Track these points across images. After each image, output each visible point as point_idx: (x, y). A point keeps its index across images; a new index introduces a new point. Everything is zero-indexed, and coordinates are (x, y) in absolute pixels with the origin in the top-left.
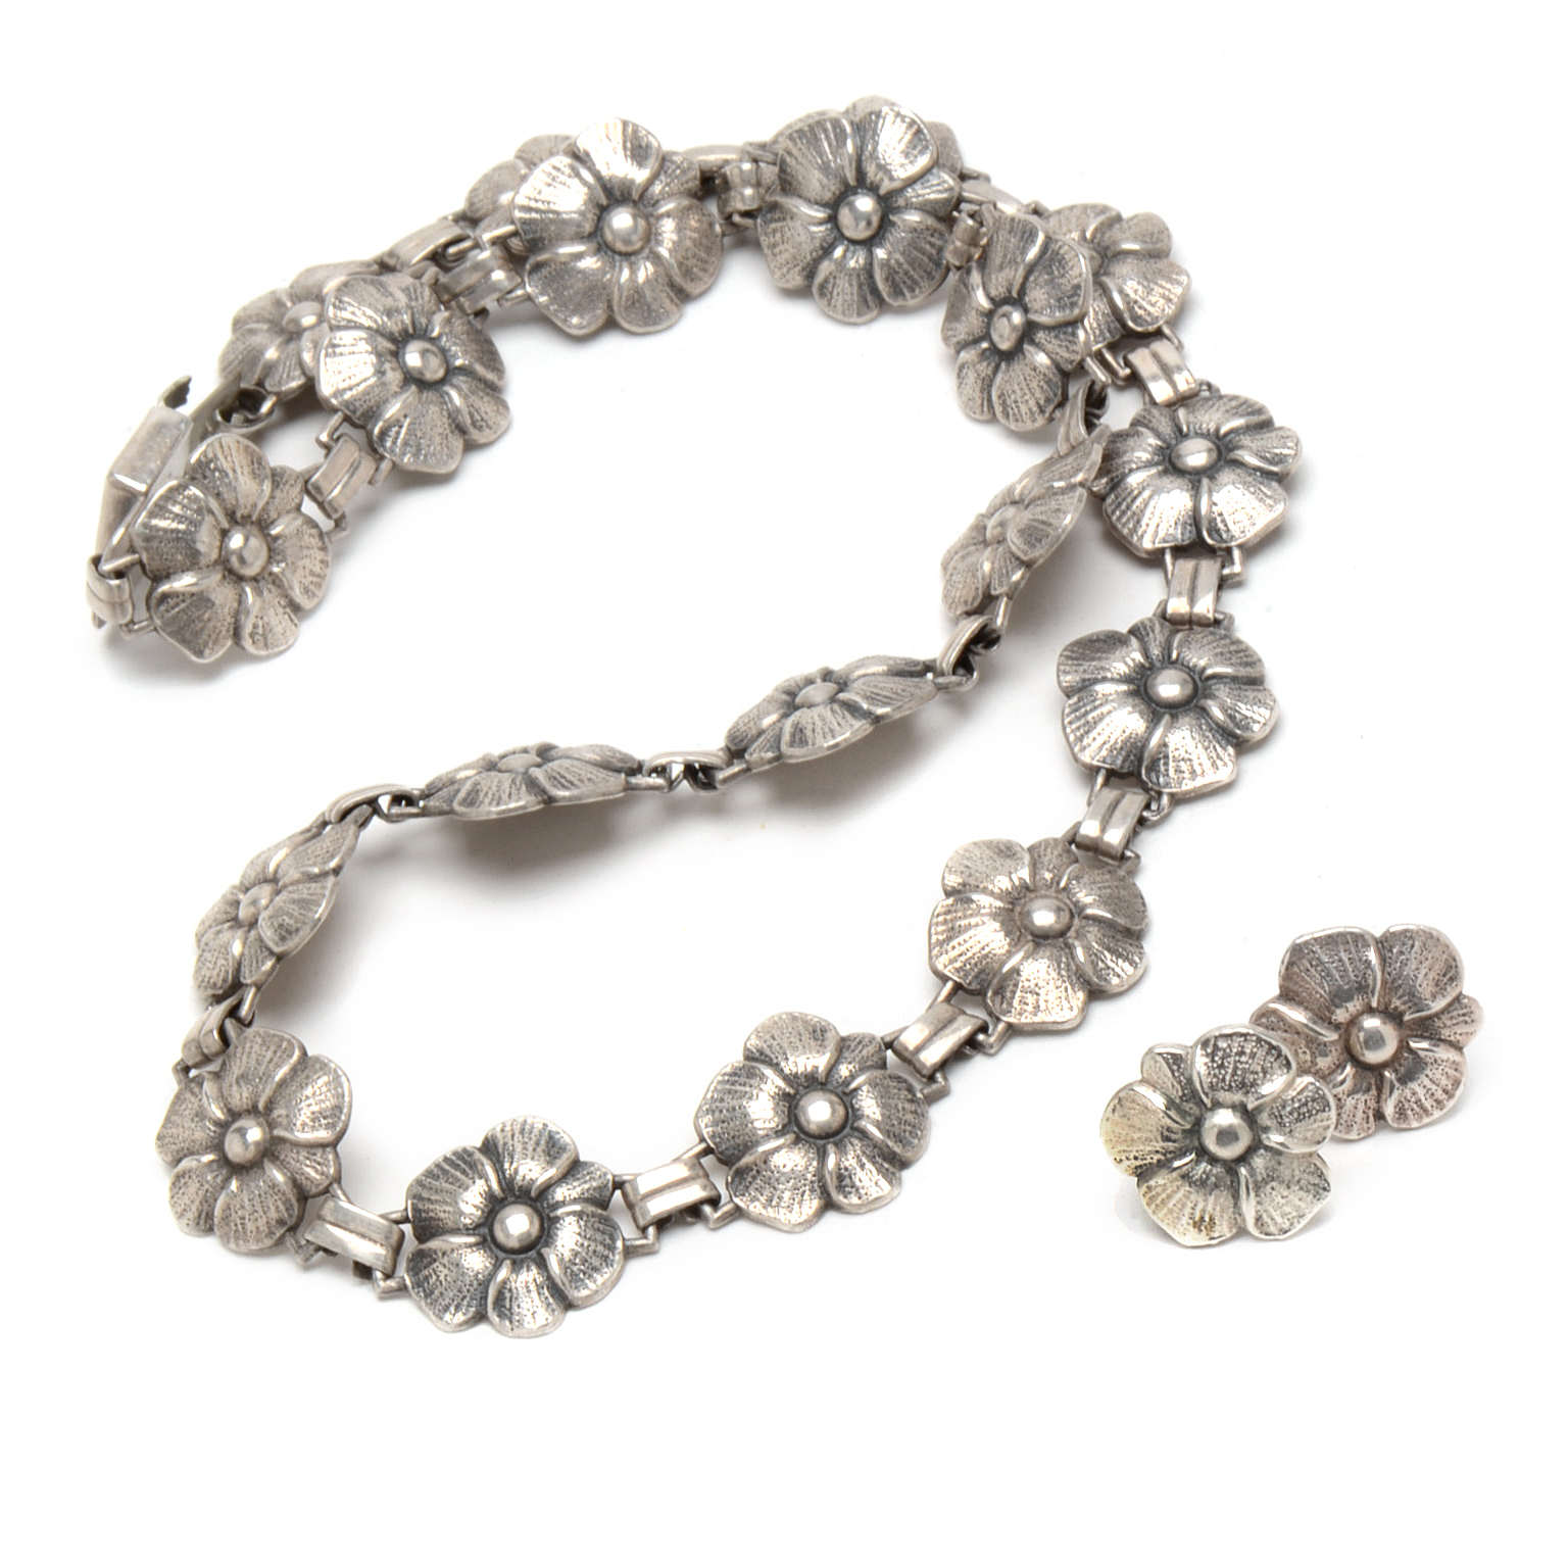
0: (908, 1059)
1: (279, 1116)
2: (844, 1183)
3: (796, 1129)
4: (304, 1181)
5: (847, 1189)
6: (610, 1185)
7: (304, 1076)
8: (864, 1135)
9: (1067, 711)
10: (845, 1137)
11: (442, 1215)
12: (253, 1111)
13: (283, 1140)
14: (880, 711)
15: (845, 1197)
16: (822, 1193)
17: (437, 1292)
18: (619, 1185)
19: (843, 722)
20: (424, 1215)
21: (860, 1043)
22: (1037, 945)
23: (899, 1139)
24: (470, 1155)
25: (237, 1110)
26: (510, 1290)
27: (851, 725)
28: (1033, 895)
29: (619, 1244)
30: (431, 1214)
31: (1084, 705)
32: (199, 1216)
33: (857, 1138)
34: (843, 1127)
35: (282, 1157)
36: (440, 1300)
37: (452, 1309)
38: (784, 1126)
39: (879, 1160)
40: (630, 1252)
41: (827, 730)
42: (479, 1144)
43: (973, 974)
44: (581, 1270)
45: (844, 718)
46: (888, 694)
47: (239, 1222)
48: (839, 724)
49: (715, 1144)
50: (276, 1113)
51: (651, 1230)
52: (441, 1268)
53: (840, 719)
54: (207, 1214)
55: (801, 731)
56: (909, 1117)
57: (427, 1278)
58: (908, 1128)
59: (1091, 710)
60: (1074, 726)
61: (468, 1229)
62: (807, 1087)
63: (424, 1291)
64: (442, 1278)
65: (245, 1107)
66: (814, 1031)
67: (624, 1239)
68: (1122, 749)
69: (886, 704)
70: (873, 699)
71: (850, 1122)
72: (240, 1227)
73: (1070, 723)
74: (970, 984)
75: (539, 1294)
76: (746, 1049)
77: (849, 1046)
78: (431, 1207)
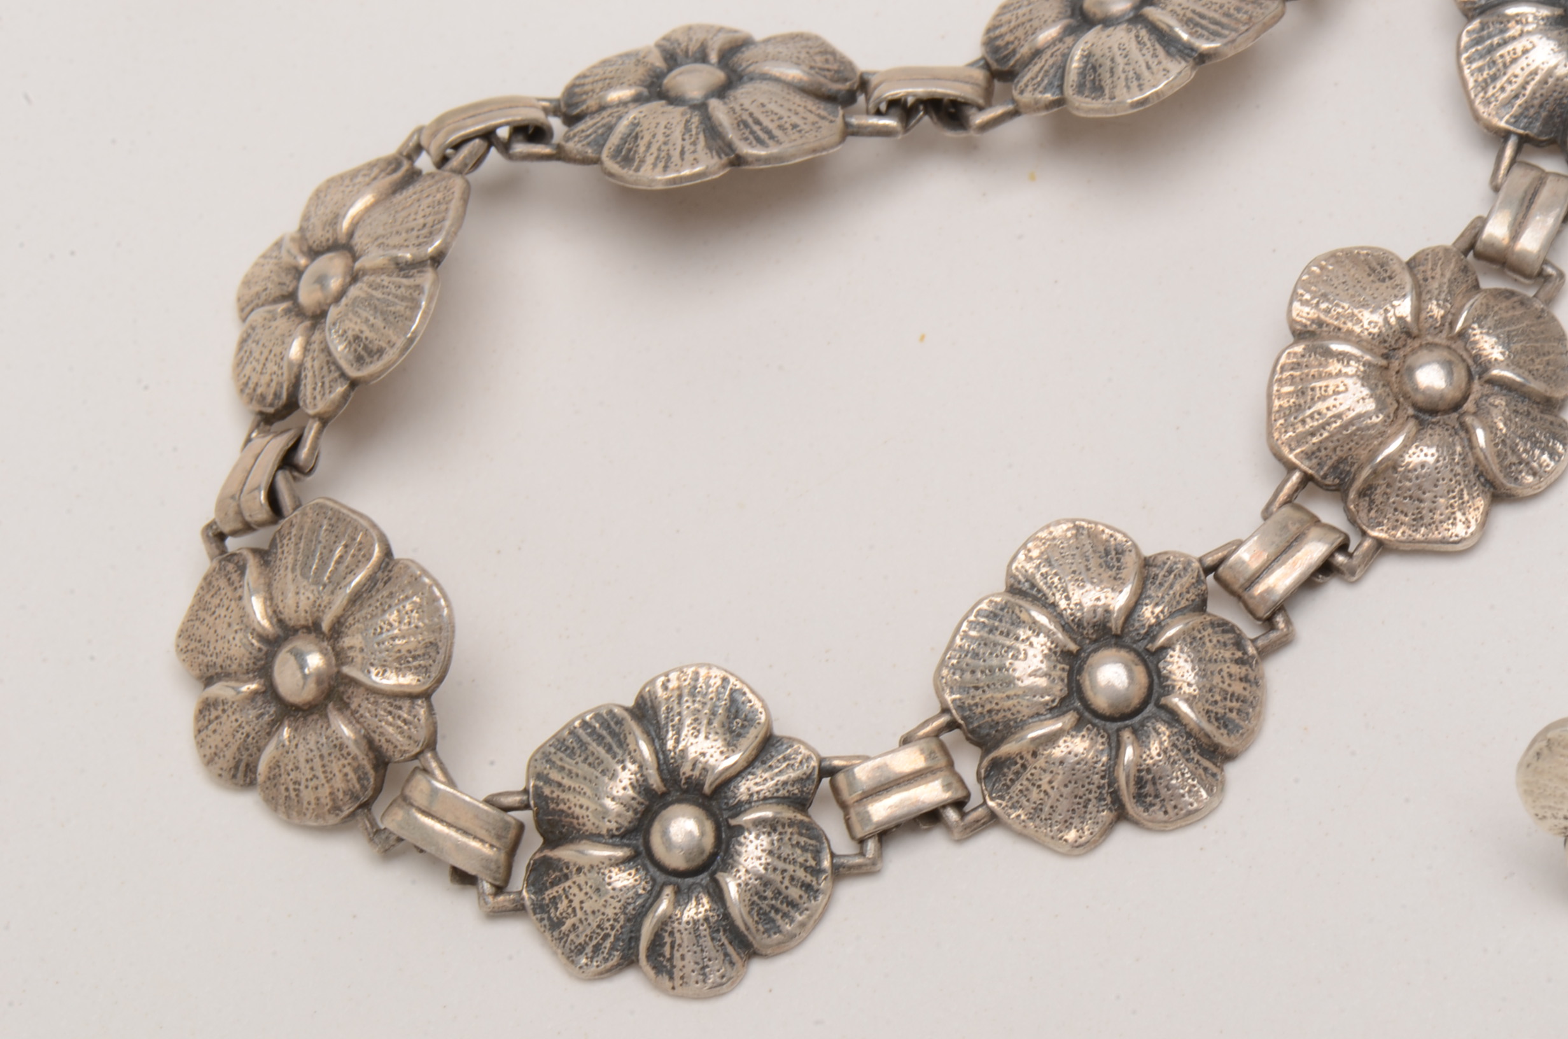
0: (1238, 593)
1: (351, 648)
2: (1144, 791)
3: (1078, 704)
4: (385, 746)
5: (1149, 799)
6: (816, 772)
7: (385, 593)
8: (1173, 717)
9: (1465, 39)
10: (1148, 718)
11: (577, 811)
12: (313, 628)
13: (353, 682)
14: (1205, 46)
15: (1146, 810)
16: (1113, 803)
17: (568, 923)
18: (828, 771)
19: (1153, 63)
20: (552, 806)
21: (1170, 571)
22: (1422, 424)
23: (1223, 722)
24: (620, 722)
25: (292, 623)
26: (671, 934)
27: (1167, 71)
28: (1416, 344)
29: (826, 864)
30: (562, 806)
31: (1490, 36)
32: (237, 767)
33: (1165, 722)
34: (1144, 703)
35: (353, 706)
36: (572, 936)
37: (589, 949)
38: (1062, 700)
39: (1195, 755)
40: (841, 872)
41: (1131, 74)
42: (630, 703)
43: (1330, 463)
44: (773, 907)
45: (1155, 56)
46: (1217, 16)
47: (291, 787)
48: (1148, 67)
49: (964, 718)
50: (347, 642)
51: (871, 846)
52: (575, 890)
53: (1148, 57)
54: (247, 765)
55: (1094, 68)
56: (1238, 688)
57: (554, 901)
58: (1235, 704)
59: (1499, 45)
60: (1475, 66)
61: (613, 836)
62: (1095, 641)
63: (550, 918)
64: (576, 904)
65: (303, 622)
66: (1107, 553)
67: (833, 855)
68: (1541, 106)
69: (1215, 35)
70: (1197, 24)
71: (1155, 696)
72: (293, 794)
73: (1470, 60)
74: (1325, 477)
75: (713, 939)
76: (1010, 575)
77: (1156, 576)
78: (563, 796)
